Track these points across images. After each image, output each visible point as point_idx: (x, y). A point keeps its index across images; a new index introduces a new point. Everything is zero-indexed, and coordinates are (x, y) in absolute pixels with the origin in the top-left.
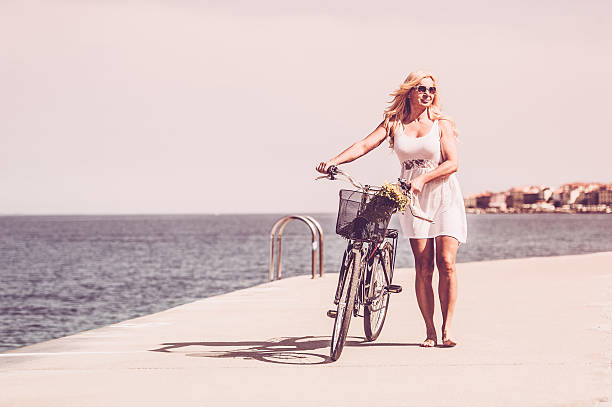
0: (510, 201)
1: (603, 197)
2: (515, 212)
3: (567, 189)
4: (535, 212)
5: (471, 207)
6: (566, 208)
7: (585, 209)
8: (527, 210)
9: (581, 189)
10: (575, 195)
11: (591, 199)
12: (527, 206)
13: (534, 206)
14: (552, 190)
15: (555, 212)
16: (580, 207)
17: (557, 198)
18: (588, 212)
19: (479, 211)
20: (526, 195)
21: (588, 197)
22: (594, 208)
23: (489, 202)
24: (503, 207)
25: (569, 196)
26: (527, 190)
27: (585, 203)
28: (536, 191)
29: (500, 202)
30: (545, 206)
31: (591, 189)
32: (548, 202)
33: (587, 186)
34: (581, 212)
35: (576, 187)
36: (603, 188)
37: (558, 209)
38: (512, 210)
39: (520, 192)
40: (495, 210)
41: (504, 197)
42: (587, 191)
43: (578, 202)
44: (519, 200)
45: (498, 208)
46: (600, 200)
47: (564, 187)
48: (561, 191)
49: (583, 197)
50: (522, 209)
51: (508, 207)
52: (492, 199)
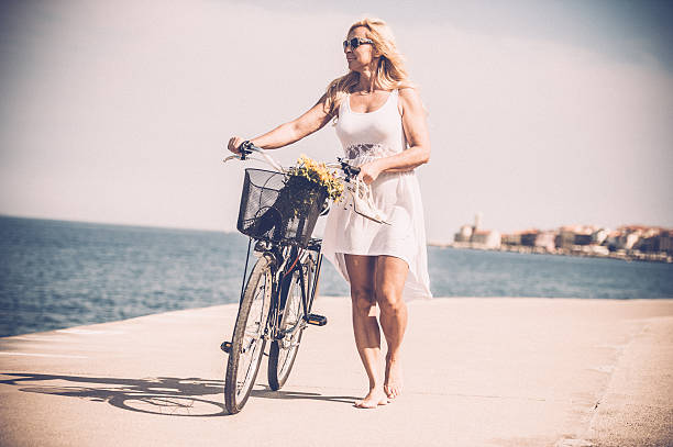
0: (559, 241)
1: (664, 243)
2: (563, 254)
3: (624, 232)
4: (586, 255)
5: (514, 245)
6: (621, 253)
7: (643, 256)
8: (578, 252)
9: (640, 233)
10: (632, 239)
11: (651, 245)
12: (577, 248)
13: (586, 249)
14: (608, 231)
15: (609, 257)
16: (637, 253)
17: (611, 241)
18: (645, 260)
19: (523, 250)
20: (577, 236)
21: (648, 243)
22: (653, 256)
23: (535, 239)
24: (551, 246)
25: (625, 240)
26: (579, 230)
27: (643, 249)
28: (589, 232)
29: (547, 242)
30: (598, 249)
31: (652, 233)
32: (602, 245)
33: (646, 230)
34: (638, 259)
35: (634, 231)
36: (664, 234)
37: (614, 254)
38: (560, 251)
39: (571, 232)
40: (540, 250)
41: (552, 236)
42: (647, 236)
43: (636, 247)
44: (569, 241)
45: (545, 248)
46: (661, 248)
47: (620, 230)
48: (616, 234)
50: (572, 251)
51: (557, 247)
52: (539, 238)
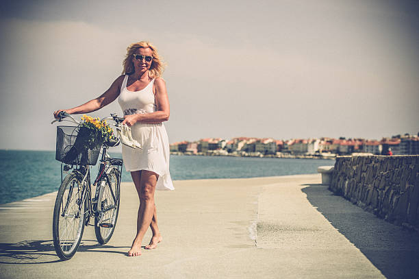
0: (200, 148)
1: (258, 147)
2: (203, 155)
3: (236, 141)
4: (215, 155)
5: (175, 151)
6: (235, 153)
7: (247, 154)
8: (211, 154)
9: (245, 141)
10: (241, 145)
11: (251, 148)
12: (211, 151)
13: (215, 151)
14: (227, 141)
15: (228, 156)
16: (244, 153)
17: (229, 146)
18: (249, 156)
19: (179, 153)
20: (210, 144)
21: (249, 146)
22: (252, 154)
23: (186, 148)
24: (195, 151)
25: (237, 146)
26: (211, 141)
27: (247, 150)
28: (216, 142)
29: (193, 148)
30: (222, 151)
31: (251, 141)
32: (224, 149)
33: (248, 140)
34: (244, 156)
35: (242, 140)
36: (258, 141)
37: (230, 154)
38: (201, 153)
39: (206, 142)
40: (190, 153)
41: (195, 145)
42: (248, 143)
43: (242, 150)
44: (205, 148)
45: (192, 152)
46: (257, 149)
47: (234, 140)
48: (232, 142)
49: (246, 147)
50: (207, 153)
51: (198, 151)
52: (189, 146)
